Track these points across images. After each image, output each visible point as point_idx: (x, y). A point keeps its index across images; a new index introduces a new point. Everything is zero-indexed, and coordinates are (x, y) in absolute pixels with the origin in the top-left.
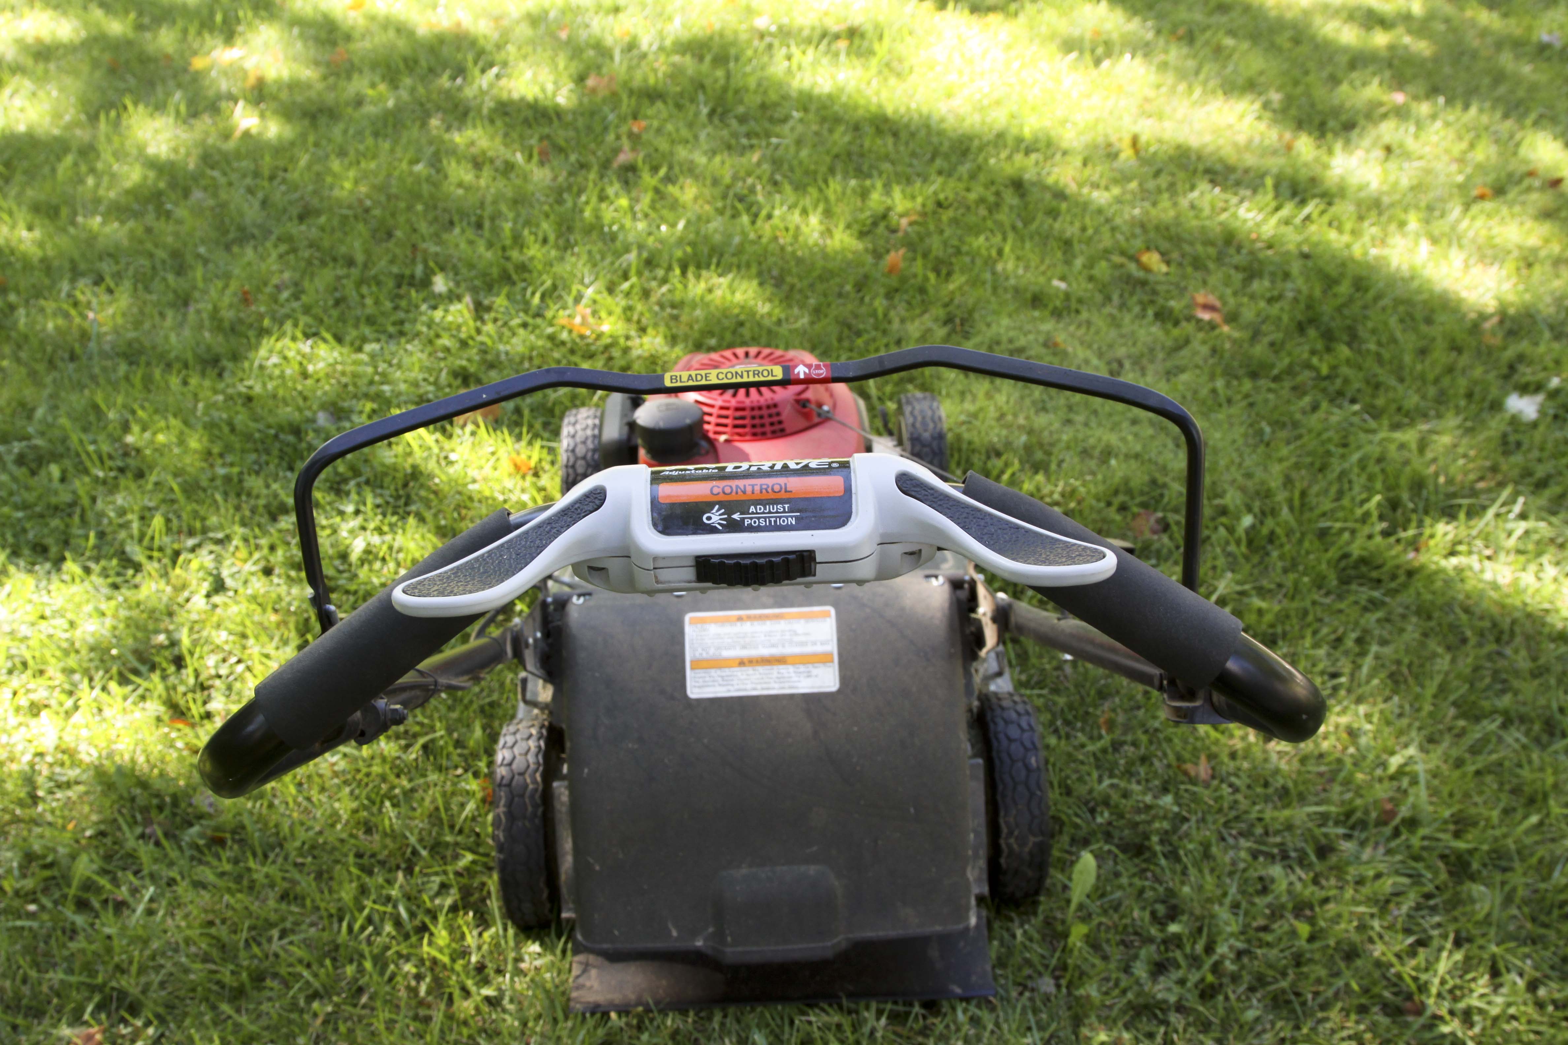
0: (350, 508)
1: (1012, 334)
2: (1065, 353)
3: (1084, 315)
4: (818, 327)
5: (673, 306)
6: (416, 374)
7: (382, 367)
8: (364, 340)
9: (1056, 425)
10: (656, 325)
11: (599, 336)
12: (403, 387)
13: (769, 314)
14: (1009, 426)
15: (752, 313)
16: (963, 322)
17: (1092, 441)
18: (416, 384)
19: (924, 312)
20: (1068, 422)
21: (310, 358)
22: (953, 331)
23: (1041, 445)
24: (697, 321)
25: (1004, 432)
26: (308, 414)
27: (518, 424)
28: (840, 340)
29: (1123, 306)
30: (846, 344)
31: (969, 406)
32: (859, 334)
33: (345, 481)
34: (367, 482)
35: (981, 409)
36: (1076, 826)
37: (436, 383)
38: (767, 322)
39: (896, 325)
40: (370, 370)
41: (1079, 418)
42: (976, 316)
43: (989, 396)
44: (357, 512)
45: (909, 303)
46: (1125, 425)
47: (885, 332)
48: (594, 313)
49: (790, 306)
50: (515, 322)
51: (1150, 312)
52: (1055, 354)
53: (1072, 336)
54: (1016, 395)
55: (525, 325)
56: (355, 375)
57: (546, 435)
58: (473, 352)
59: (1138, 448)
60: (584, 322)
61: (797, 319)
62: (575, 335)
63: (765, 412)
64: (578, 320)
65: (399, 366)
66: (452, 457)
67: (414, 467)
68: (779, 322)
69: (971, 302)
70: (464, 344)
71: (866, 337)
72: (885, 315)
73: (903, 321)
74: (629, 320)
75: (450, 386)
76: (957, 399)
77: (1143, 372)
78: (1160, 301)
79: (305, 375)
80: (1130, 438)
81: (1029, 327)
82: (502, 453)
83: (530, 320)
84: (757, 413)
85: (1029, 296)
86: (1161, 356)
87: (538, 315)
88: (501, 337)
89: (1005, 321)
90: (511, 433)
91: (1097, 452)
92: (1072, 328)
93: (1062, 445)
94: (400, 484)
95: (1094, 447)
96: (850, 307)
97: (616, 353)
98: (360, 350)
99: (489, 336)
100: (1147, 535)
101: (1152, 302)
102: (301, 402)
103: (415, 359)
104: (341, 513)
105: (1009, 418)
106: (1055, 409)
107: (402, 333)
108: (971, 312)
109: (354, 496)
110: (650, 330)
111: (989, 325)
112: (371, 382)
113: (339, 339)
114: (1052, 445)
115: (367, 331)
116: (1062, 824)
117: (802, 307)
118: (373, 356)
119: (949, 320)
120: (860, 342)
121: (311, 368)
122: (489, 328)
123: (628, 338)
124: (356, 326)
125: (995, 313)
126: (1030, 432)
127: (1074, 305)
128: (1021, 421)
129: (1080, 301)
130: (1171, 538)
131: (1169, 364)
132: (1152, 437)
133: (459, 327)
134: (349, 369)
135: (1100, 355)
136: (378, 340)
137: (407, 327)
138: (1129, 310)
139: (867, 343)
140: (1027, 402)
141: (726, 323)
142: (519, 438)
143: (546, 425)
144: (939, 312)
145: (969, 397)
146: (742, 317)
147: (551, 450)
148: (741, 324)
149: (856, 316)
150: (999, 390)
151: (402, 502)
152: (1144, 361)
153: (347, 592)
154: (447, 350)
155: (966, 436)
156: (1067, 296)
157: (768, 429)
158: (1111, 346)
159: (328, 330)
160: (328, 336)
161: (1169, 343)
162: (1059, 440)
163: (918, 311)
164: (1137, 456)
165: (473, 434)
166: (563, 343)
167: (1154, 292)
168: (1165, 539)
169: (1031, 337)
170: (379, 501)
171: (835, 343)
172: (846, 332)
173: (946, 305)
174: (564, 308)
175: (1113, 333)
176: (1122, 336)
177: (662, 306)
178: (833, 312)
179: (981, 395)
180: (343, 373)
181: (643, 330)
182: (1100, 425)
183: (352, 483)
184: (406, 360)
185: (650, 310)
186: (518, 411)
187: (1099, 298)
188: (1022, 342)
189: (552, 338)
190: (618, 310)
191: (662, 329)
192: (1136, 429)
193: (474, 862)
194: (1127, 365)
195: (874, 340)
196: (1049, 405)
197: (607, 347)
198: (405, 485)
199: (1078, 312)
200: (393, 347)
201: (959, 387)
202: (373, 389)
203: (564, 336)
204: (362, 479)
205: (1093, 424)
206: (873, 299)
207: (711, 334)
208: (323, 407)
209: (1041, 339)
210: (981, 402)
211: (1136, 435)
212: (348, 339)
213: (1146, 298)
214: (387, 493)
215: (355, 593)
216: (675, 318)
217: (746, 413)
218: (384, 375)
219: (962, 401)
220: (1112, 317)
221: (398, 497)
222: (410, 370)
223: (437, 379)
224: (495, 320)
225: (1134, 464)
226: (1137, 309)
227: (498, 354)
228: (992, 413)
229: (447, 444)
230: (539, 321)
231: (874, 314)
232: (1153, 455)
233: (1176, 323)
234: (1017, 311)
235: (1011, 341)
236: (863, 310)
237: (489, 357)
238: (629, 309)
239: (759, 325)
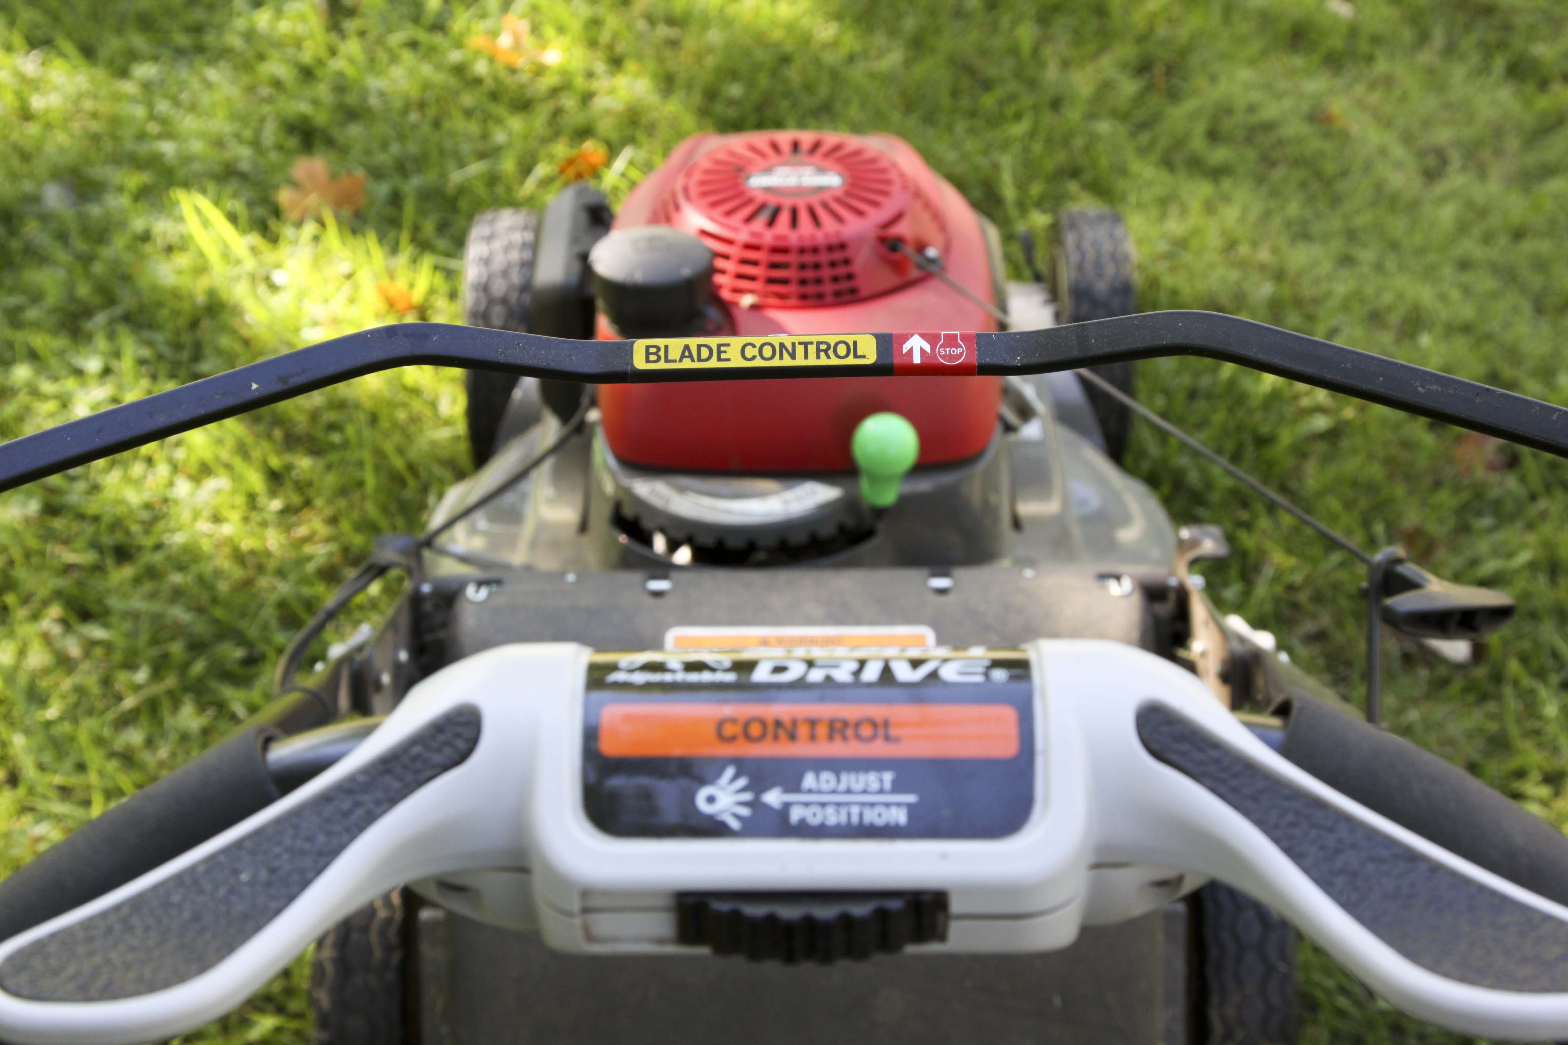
0: (93, 365)
1: (1255, 96)
2: (1344, 137)
3: (1381, 66)
4: (920, 70)
5: (671, 21)
6: (220, 125)
7: (163, 106)
8: (133, 56)
9: (1326, 267)
10: (639, 57)
11: (540, 70)
12: (197, 146)
13: (834, 44)
14: (1242, 265)
15: (806, 40)
16: (1170, 70)
17: (1387, 298)
18: (219, 143)
19: (1102, 50)
20: (1347, 261)
21: (35, 84)
22: (1149, 88)
23: (1298, 302)
24: (710, 50)
25: (1234, 275)
26: (28, 186)
27: (394, 223)
28: (955, 94)
29: (1450, 51)
30: (965, 102)
31: (1175, 226)
32: (987, 85)
33: (87, 312)
34: (127, 318)
35: (1196, 232)
36: (1341, 1013)
37: (256, 144)
38: (829, 58)
39: (1052, 73)
40: (140, 112)
41: (1367, 255)
42: (1194, 61)
43: (1209, 208)
44: (107, 372)
45: (1076, 32)
46: (1448, 271)
47: (1032, 84)
48: (536, 30)
49: (870, 29)
50: (396, 39)
51: (1499, 63)
52: (1327, 135)
53: (1359, 103)
54: (1256, 209)
55: (413, 45)
56: (115, 121)
57: (442, 244)
58: (323, 90)
59: (1467, 312)
60: (517, 45)
61: (881, 54)
62: (500, 65)
63: (824, 258)
64: (505, 41)
65: (193, 108)
66: (278, 277)
67: (212, 294)
68: (851, 59)
69: (1183, 34)
70: (307, 73)
71: (999, 92)
72: (1036, 50)
73: (1065, 64)
74: (593, 44)
75: (280, 148)
76: (1154, 212)
77: (1482, 173)
78: (1517, 42)
79: (26, 115)
80: (1455, 294)
81: (1283, 84)
82: (365, 277)
83: (422, 36)
84: (809, 258)
85: (1285, 27)
86: (1513, 143)
87: (439, 26)
88: (372, 63)
89: (1244, 74)
90: (381, 239)
91: (1394, 319)
92: (1359, 89)
93: (1334, 303)
94: (182, 322)
95: (1389, 309)
96: (974, 36)
97: (569, 102)
98: (123, 73)
99: (351, 61)
100: (1480, 473)
101: (1502, 45)
102: (15, 162)
103: (218, 96)
104: (79, 373)
105: (1243, 250)
106: (1325, 238)
107: (200, 49)
108: (1184, 52)
109: (101, 343)
110: (631, 66)
111: (1213, 79)
112: (142, 136)
113: (88, 52)
114: (1316, 301)
115: (139, 41)
116: (1312, 1006)
117: (893, 32)
118: (147, 86)
119: (1143, 68)
120: (988, 101)
121: (37, 103)
122: (352, 47)
123: (590, 75)
124: (120, 31)
125: (1224, 57)
126: (1279, 276)
127: (1364, 47)
128: (1264, 255)
129: (1376, 40)
130: (1523, 480)
131: (1531, 159)
132: (1494, 295)
133: (298, 43)
134: (105, 108)
135: (1407, 139)
136: (156, 59)
137: (210, 39)
138: (1462, 58)
139: (1001, 103)
140: (1277, 221)
141: (760, 55)
142: (394, 250)
143: (442, 228)
144: (1126, 51)
145: (1174, 210)
146: (789, 47)
147: (450, 274)
148: (785, 60)
149: (984, 53)
150: (1226, 198)
151: (185, 355)
152: (1486, 154)
153: (81, 517)
154: (277, 84)
155: (1169, 280)
156: (1353, 31)
157: (828, 288)
158: (1427, 123)
159: (70, 36)
160: (68, 47)
161: (1529, 120)
162: (1328, 294)
163: (1092, 47)
164: (1466, 329)
165: (316, 239)
166: (478, 81)
167: (1507, 28)
168: (1511, 482)
169: (1287, 103)
170: (146, 353)
171: (946, 100)
172: (965, 82)
173: (1142, 39)
174: (483, 16)
175: (1429, 103)
176: (1448, 106)
177: (651, 20)
178: (945, 44)
179: (1195, 206)
180: (94, 115)
181: (616, 62)
182: (1402, 268)
183: (101, 318)
184: (205, 99)
185: (630, 27)
186: (396, 199)
187: (1408, 35)
188: (1270, 111)
189: (459, 70)
190: (576, 26)
191: (651, 65)
192: (1467, 278)
193: (278, 1030)
194: (1455, 159)
195: (1013, 97)
196: (1316, 228)
197: (555, 92)
198: (194, 324)
199: (1370, 59)
200: (184, 72)
201: (1159, 190)
202: (143, 149)
203: (481, 68)
204: (118, 310)
205: (1391, 264)
206: (1015, 23)
207: (733, 75)
208: (57, 175)
209: (1305, 107)
210: (1195, 218)
211: (1467, 291)
212: (104, 53)
213: (1492, 37)
214: (159, 337)
215: (96, 519)
216: (674, 44)
217: (792, 258)
218: (163, 121)
219: (1163, 217)
220: (1431, 71)
221: (178, 347)
222: (209, 114)
223: (258, 132)
224: (362, 34)
225: (1461, 344)
226: (1475, 59)
227: (364, 93)
228: (1213, 239)
229: (270, 255)
230: (438, 39)
231: (1014, 51)
232: (1495, 325)
233: (1543, 85)
234: (1265, 53)
235: (1251, 109)
236: (998, 42)
237: (352, 99)
238: (595, 23)
239: (817, 62)
